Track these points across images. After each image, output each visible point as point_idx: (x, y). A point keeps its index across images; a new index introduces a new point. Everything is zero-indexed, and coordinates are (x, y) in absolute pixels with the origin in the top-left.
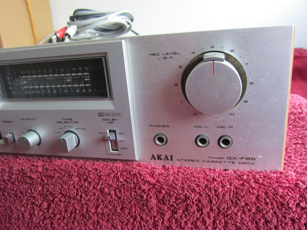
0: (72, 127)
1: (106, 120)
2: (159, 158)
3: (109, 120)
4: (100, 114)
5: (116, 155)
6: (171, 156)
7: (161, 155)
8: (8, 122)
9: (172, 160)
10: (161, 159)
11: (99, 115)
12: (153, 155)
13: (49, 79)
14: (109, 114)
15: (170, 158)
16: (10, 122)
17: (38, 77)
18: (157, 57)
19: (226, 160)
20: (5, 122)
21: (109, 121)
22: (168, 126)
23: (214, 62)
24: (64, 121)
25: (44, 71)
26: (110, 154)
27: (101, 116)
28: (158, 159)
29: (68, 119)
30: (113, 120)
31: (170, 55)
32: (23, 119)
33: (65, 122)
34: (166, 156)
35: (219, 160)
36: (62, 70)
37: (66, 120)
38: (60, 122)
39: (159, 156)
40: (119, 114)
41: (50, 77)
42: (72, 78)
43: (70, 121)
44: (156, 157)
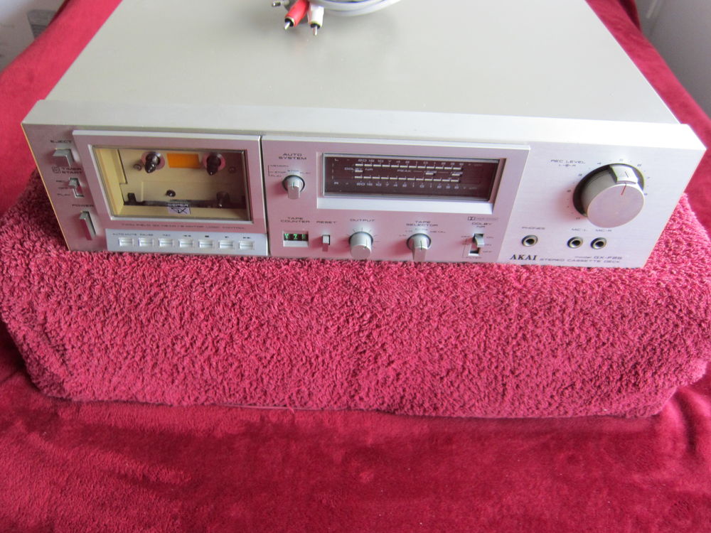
0: (426, 230)
1: (476, 224)
2: (520, 257)
3: (480, 224)
4: (472, 218)
5: (475, 258)
6: (535, 257)
7: (523, 255)
8: (326, 222)
9: (534, 259)
10: (522, 259)
12: (514, 256)
13: (402, 171)
14: (483, 219)
15: (532, 258)
16: (330, 222)
18: (559, 163)
19: (593, 259)
20: (322, 222)
21: (480, 226)
22: (543, 229)
23: (627, 185)
24: (417, 224)
25: (397, 162)
26: (467, 258)
27: (471, 220)
29: (423, 222)
30: (485, 224)
31: (574, 163)
32: (354, 220)
33: (419, 225)
34: (529, 256)
35: (584, 259)
36: (426, 163)
37: (421, 222)
38: (411, 225)
40: (495, 219)
41: (403, 169)
42: (435, 172)
43: (426, 223)
44: (517, 257)
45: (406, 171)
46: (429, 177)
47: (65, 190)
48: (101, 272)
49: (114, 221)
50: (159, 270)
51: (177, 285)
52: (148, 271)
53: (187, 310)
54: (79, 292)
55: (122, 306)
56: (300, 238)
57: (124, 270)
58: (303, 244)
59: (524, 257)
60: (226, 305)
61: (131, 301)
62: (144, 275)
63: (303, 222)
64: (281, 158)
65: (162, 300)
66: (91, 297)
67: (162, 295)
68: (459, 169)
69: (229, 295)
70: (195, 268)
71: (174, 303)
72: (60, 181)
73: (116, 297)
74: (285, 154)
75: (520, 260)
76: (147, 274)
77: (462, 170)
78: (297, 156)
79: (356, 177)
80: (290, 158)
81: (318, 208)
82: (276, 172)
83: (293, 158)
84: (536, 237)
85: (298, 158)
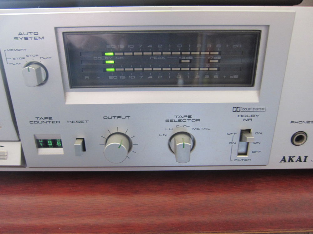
0: (188, 127)
1: (242, 116)
2: (291, 160)
3: (247, 116)
4: (237, 108)
5: (244, 160)
6: (306, 157)
7: (293, 157)
8: (78, 122)
9: (305, 161)
10: (292, 161)
11: (235, 109)
13: (155, 58)
14: (249, 109)
15: (303, 159)
16: (82, 122)
17: (143, 55)
20: (73, 122)
21: (246, 118)
22: (312, 122)
24: (177, 119)
25: (149, 47)
26: (235, 160)
27: (236, 111)
28: (289, 162)
29: (184, 117)
30: (252, 116)
32: (108, 118)
33: (179, 121)
34: (300, 158)
36: (180, 46)
37: (182, 117)
38: (171, 121)
39: (291, 158)
40: (262, 109)
41: (155, 55)
42: (191, 58)
43: (187, 118)
44: (287, 159)
45: (160, 58)
46: (185, 65)
58: (59, 151)
59: (294, 160)
63: (53, 122)
64: (16, 39)
68: (217, 53)
74: (20, 34)
75: (291, 163)
77: (220, 54)
78: (33, 35)
79: (108, 70)
80: (26, 39)
81: (67, 103)
82: (14, 59)
83: (29, 39)
84: (305, 134)
85: (35, 38)
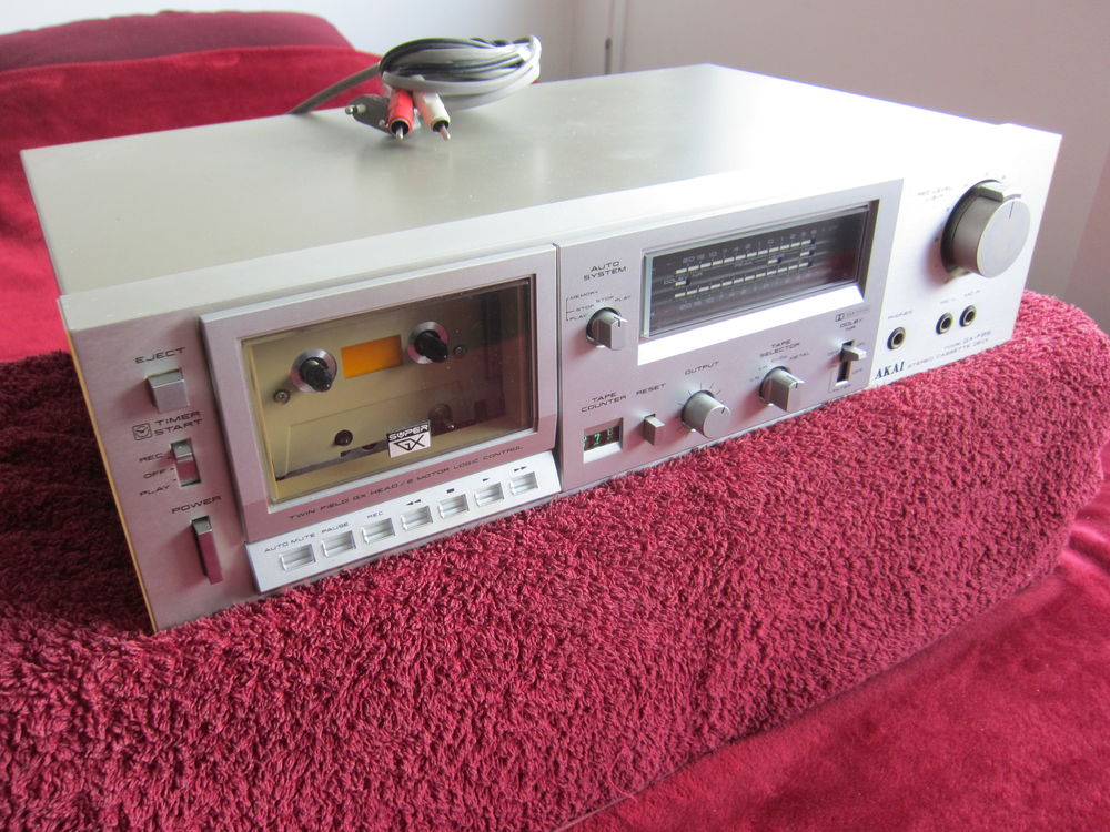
0: (786, 357)
1: (845, 325)
2: (886, 371)
3: (850, 323)
4: (840, 316)
5: (843, 388)
6: (902, 363)
7: (890, 367)
8: (651, 389)
9: (902, 368)
10: (889, 374)
11: (838, 318)
12: (880, 371)
14: (854, 314)
15: (899, 367)
16: (656, 388)
19: (963, 345)
20: (644, 391)
21: (849, 327)
24: (773, 350)
26: (834, 391)
29: (782, 344)
30: (855, 322)
32: (690, 371)
33: (776, 351)
34: (896, 366)
35: (953, 349)
36: (771, 242)
37: (779, 345)
38: (767, 354)
39: (887, 368)
40: (866, 310)
43: (785, 345)
44: (883, 373)
46: (772, 267)
47: (158, 476)
48: (258, 645)
49: (273, 514)
50: (374, 593)
51: (413, 613)
52: (353, 604)
53: (430, 664)
54: (206, 714)
55: (299, 713)
56: (604, 440)
57: (305, 619)
58: (612, 448)
59: (890, 370)
60: (501, 622)
61: (319, 690)
62: (345, 617)
63: (616, 400)
64: (586, 278)
65: (383, 663)
66: (233, 716)
67: (385, 647)
69: (507, 597)
70: (440, 563)
71: (408, 658)
72: (149, 458)
73: (288, 696)
74: (594, 269)
75: (886, 377)
76: (351, 610)
78: (612, 267)
79: (677, 296)
80: (601, 275)
81: (639, 364)
82: (578, 310)
83: (605, 274)
84: (902, 328)
85: (613, 272)
